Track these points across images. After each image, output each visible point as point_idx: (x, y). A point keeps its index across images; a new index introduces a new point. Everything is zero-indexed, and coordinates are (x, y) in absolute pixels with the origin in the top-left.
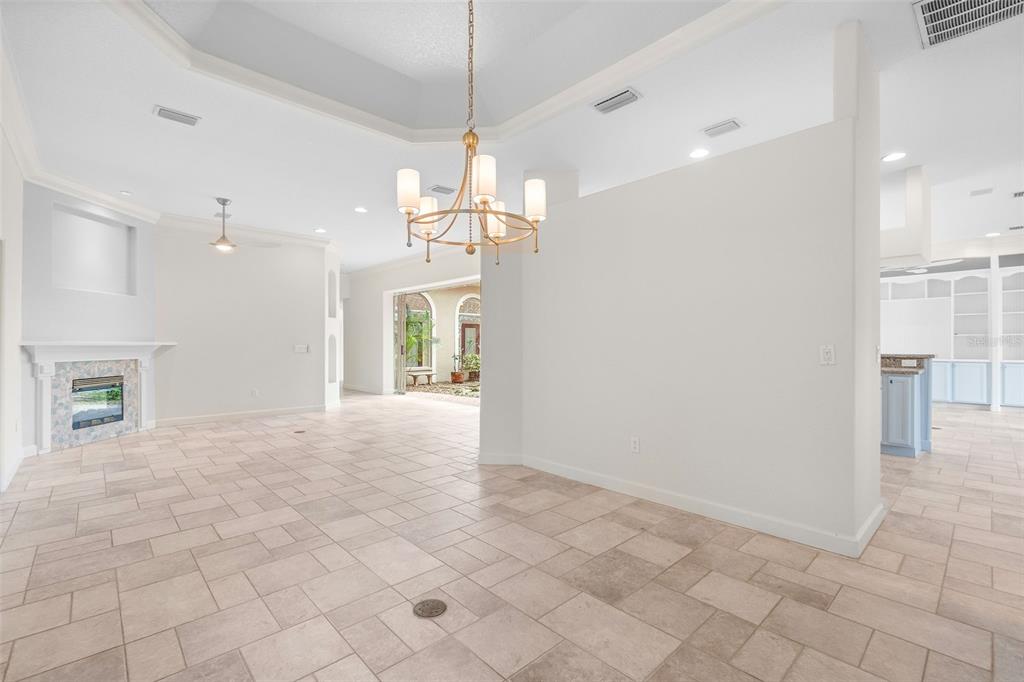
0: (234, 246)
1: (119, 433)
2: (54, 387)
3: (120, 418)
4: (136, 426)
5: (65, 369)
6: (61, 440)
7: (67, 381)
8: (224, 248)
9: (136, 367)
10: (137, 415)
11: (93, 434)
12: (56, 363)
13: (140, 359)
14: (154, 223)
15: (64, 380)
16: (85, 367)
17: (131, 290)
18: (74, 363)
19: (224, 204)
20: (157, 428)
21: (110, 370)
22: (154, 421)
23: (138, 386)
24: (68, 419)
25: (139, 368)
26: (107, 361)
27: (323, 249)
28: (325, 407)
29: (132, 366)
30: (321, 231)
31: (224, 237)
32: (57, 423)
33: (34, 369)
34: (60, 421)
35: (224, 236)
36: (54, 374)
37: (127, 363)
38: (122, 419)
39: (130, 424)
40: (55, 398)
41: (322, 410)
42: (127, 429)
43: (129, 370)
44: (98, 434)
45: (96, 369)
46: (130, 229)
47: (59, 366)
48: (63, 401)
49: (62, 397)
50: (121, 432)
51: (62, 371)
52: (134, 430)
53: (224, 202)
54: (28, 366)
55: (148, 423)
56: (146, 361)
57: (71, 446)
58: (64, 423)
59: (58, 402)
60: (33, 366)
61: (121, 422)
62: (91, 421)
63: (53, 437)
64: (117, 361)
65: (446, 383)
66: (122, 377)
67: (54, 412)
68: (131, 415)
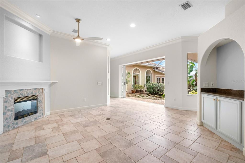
0: (82, 40)
1: (36, 119)
2: (5, 102)
3: (36, 112)
4: (43, 115)
5: (10, 93)
6: (9, 126)
7: (12, 99)
8: (78, 41)
9: (43, 91)
10: (43, 110)
11: (25, 121)
12: (6, 91)
13: (44, 88)
14: (50, 34)
15: (10, 98)
16: (21, 92)
17: (41, 60)
18: (15, 90)
19: (78, 22)
20: (50, 114)
21: (32, 93)
22: (50, 112)
23: (43, 99)
24: (12, 116)
25: (44, 92)
26: (31, 89)
27: (107, 48)
28: (107, 104)
29: (41, 91)
32: (7, 119)
34: (8, 118)
35: (78, 35)
36: (4, 96)
37: (39, 90)
38: (37, 113)
39: (40, 115)
40: (6, 107)
42: (39, 117)
43: (40, 92)
44: (27, 121)
45: (26, 92)
46: (41, 35)
47: (8, 92)
48: (10, 108)
49: (9, 106)
50: (37, 118)
51: (9, 94)
52: (42, 117)
53: (78, 21)
55: (47, 113)
56: (46, 88)
57: (14, 129)
58: (10, 118)
59: (7, 109)
61: (37, 114)
62: (23, 115)
64: (35, 89)
65: (130, 93)
66: (37, 96)
67: (5, 114)
68: (41, 110)
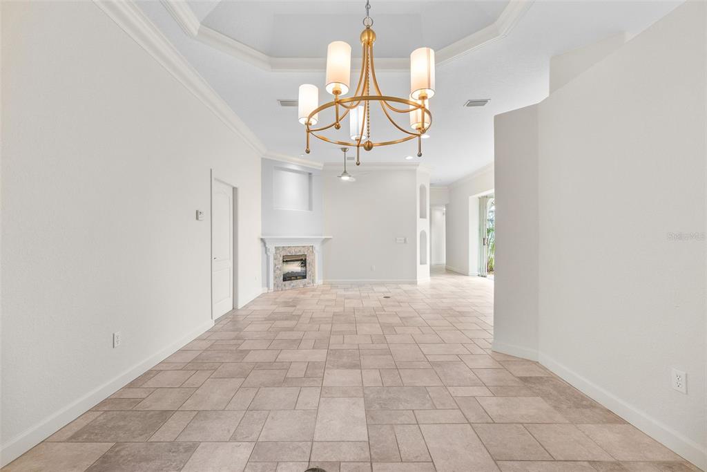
1: (304, 285)
2: (275, 259)
3: (305, 277)
4: (313, 282)
5: (279, 250)
6: (278, 286)
7: (281, 256)
8: (345, 178)
9: (313, 250)
10: (313, 276)
11: (292, 284)
12: (275, 248)
13: (314, 246)
14: (321, 169)
15: (279, 256)
16: (288, 249)
17: (310, 208)
18: (283, 247)
19: (345, 151)
20: (324, 284)
21: (300, 251)
22: (322, 281)
23: (313, 260)
24: (281, 276)
26: (299, 247)
27: (415, 170)
28: (416, 282)
29: (311, 249)
30: (409, 158)
31: (345, 172)
32: (276, 277)
33: (266, 250)
35: (345, 170)
36: (274, 253)
37: (308, 248)
39: (310, 281)
40: (275, 265)
41: (415, 283)
42: (309, 284)
43: (309, 251)
44: (295, 285)
45: (294, 250)
46: (310, 174)
47: (277, 248)
48: (279, 266)
49: (278, 264)
52: (312, 284)
54: (264, 249)
55: (319, 281)
56: (317, 247)
57: (282, 290)
58: (279, 278)
59: (276, 267)
60: (266, 248)
61: (306, 280)
62: (291, 277)
63: (274, 284)
64: (304, 247)
66: (306, 255)
67: (274, 272)
68: (311, 276)
